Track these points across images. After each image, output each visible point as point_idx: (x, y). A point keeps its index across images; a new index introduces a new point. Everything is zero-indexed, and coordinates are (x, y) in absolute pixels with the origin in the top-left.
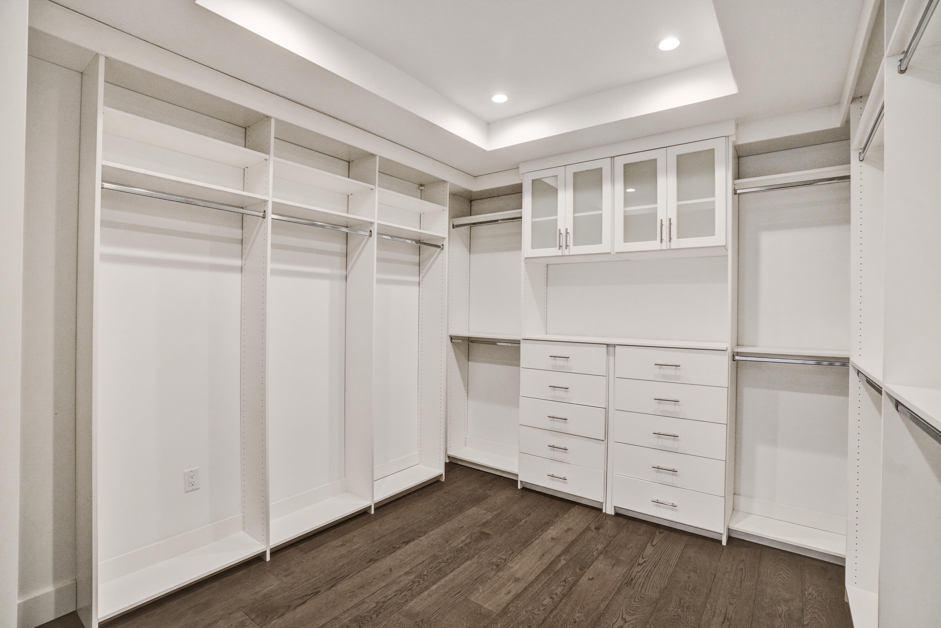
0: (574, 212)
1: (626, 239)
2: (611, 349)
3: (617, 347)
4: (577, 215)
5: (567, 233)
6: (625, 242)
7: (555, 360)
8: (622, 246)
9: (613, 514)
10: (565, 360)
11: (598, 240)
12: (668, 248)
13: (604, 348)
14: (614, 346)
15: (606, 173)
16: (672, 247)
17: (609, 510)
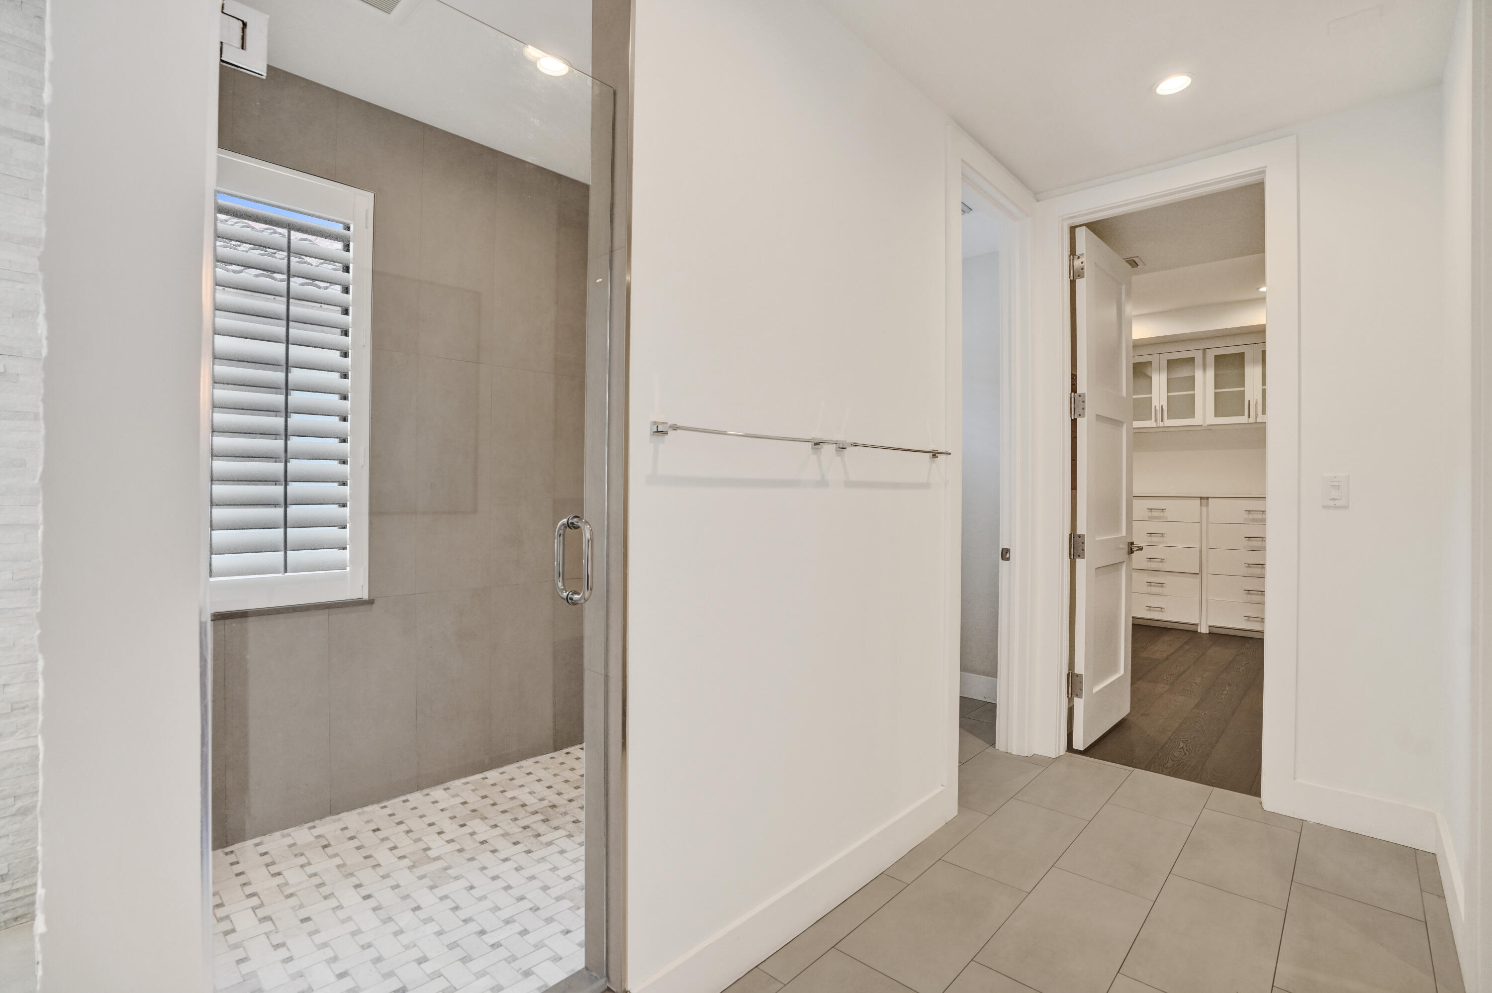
0: (1168, 392)
1: (1216, 416)
2: (1204, 501)
3: (1210, 499)
4: (1169, 394)
5: (1162, 409)
6: (1215, 417)
7: (1152, 511)
8: (1212, 420)
9: (1208, 632)
10: (1161, 512)
11: (1192, 415)
12: (1254, 422)
13: (1198, 501)
14: (1207, 498)
15: (1199, 360)
16: (1258, 421)
17: (1204, 629)
